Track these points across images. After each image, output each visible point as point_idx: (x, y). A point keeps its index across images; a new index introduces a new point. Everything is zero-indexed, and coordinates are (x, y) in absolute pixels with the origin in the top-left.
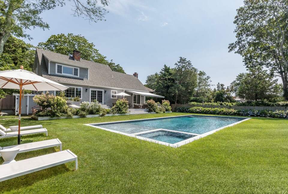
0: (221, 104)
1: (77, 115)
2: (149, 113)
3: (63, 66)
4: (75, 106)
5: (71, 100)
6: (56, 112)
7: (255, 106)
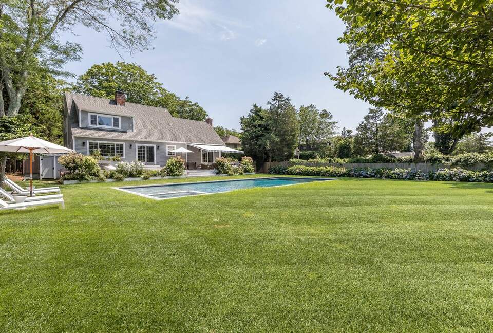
0: (330, 161)
1: (112, 178)
2: (217, 176)
3: (98, 115)
4: (112, 168)
5: (109, 159)
6: (84, 175)
7: (371, 162)
